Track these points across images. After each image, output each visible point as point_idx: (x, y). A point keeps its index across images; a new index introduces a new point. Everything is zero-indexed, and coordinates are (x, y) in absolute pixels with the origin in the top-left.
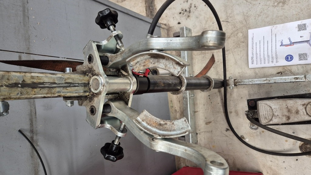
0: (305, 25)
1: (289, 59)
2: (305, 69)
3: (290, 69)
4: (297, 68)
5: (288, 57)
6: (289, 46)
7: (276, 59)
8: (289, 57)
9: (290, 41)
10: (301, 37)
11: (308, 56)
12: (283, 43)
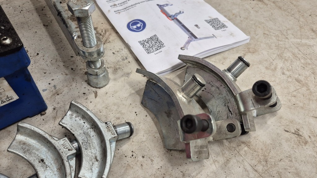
0: (224, 26)
1: (135, 27)
2: (121, 63)
3: (110, 40)
4: (118, 50)
5: (138, 23)
6: (166, 15)
7: (125, 9)
8: (139, 25)
9: (176, 13)
10: (196, 26)
11: (158, 51)
12: (165, 6)
